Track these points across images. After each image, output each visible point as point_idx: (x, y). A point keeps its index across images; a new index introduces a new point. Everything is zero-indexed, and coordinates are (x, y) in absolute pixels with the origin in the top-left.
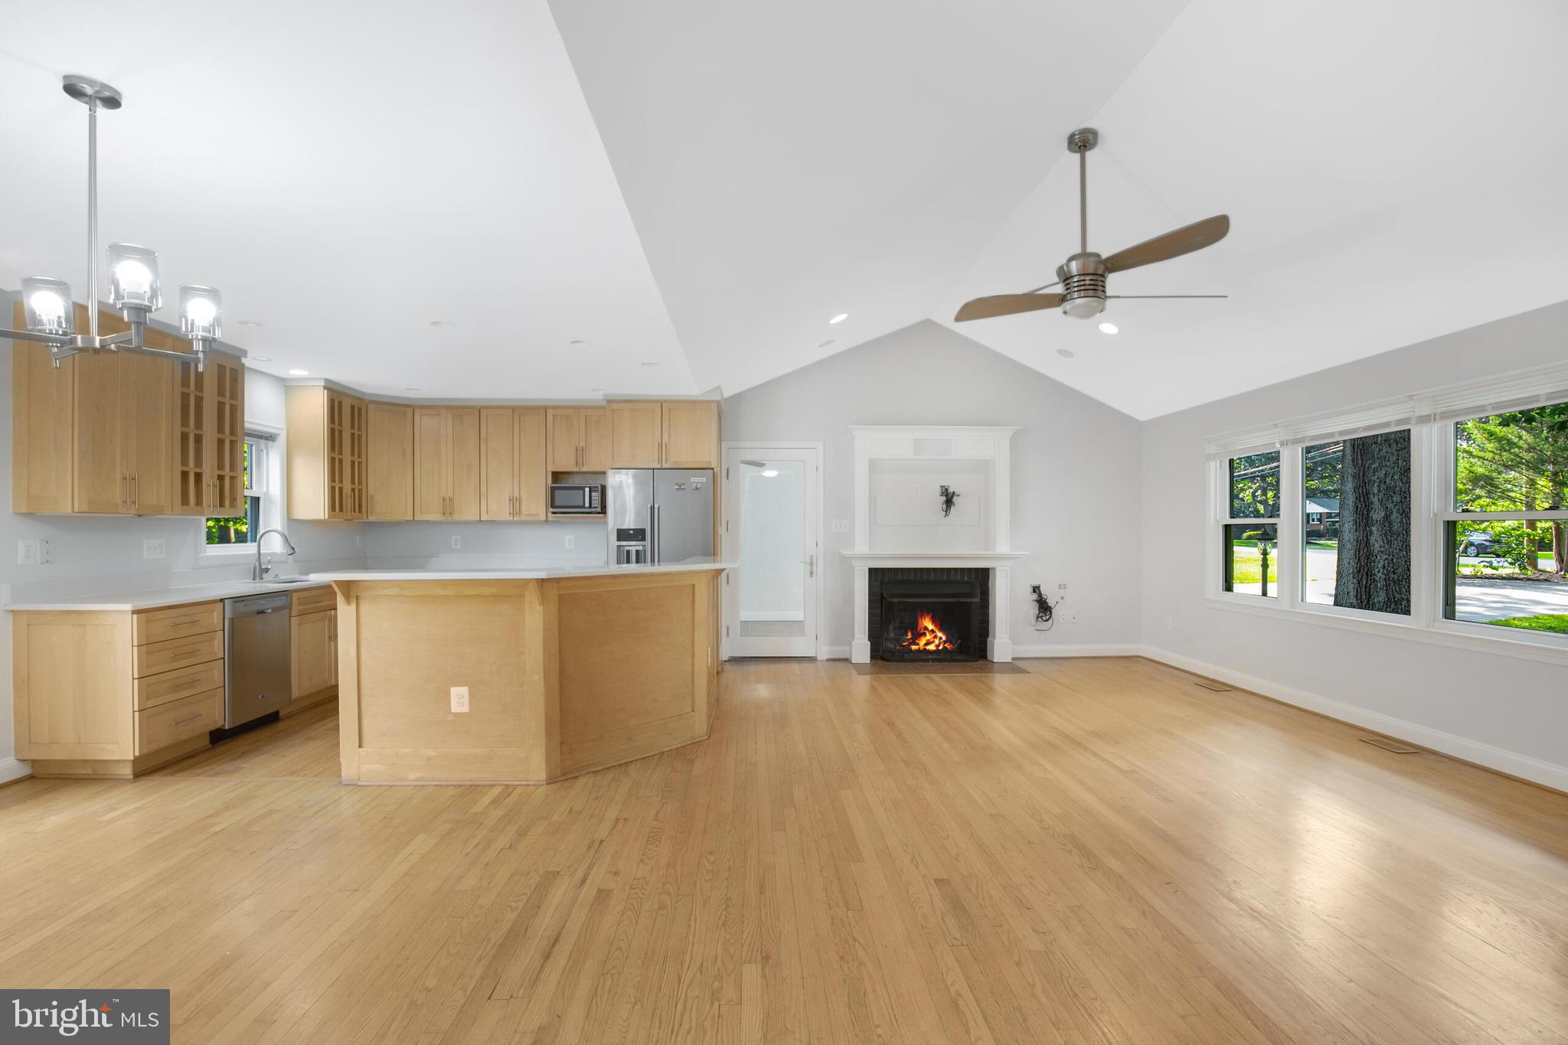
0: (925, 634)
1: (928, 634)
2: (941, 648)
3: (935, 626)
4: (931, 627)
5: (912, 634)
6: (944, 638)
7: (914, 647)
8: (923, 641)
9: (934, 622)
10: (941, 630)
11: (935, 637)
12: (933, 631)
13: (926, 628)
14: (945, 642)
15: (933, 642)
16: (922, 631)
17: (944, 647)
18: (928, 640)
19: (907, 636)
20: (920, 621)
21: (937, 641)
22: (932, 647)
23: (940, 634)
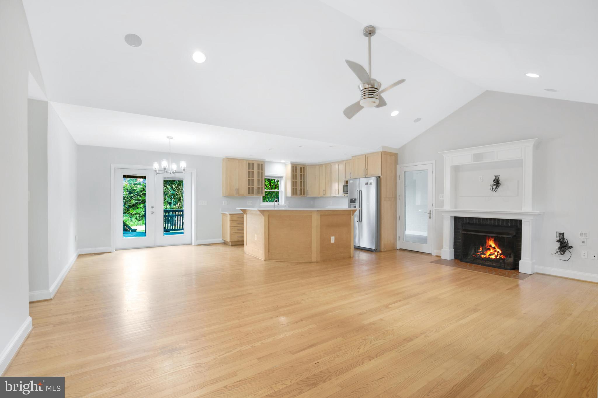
0: (489, 249)
1: (491, 249)
2: (498, 257)
3: (495, 245)
4: (493, 245)
5: (482, 249)
6: (500, 252)
7: (483, 256)
8: (488, 253)
9: (495, 243)
10: (498, 248)
11: (495, 251)
12: (494, 248)
13: (491, 246)
14: (501, 254)
15: (494, 254)
16: (488, 247)
17: (500, 257)
18: (491, 253)
19: (480, 249)
20: (487, 242)
21: (496, 254)
22: (493, 257)
23: (498, 250)
